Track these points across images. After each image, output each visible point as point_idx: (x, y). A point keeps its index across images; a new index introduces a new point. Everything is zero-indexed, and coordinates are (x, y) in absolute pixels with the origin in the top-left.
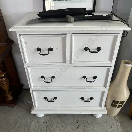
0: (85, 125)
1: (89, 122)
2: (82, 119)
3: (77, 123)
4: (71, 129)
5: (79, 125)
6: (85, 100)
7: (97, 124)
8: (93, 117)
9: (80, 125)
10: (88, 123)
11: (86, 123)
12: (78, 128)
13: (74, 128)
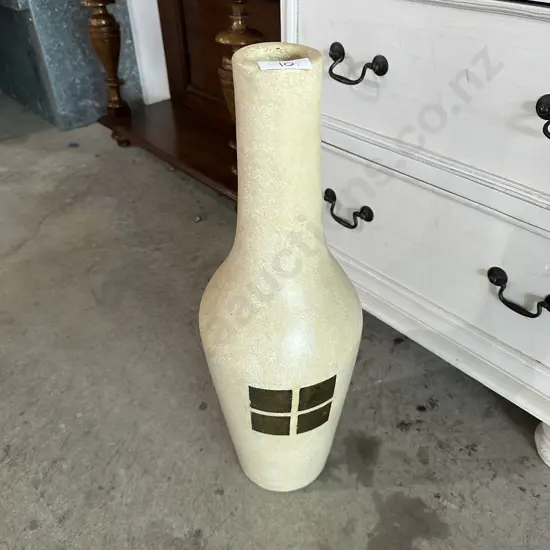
0: (454, 443)
1: (480, 448)
2: (457, 412)
3: (421, 409)
4: (372, 407)
5: (419, 422)
6: (506, 294)
7: (523, 490)
8: (529, 451)
9: (424, 426)
10: (472, 448)
11: (465, 442)
12: (404, 426)
13: (386, 412)
